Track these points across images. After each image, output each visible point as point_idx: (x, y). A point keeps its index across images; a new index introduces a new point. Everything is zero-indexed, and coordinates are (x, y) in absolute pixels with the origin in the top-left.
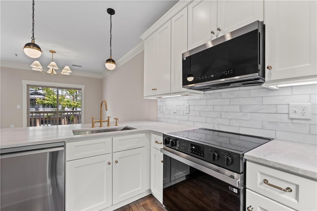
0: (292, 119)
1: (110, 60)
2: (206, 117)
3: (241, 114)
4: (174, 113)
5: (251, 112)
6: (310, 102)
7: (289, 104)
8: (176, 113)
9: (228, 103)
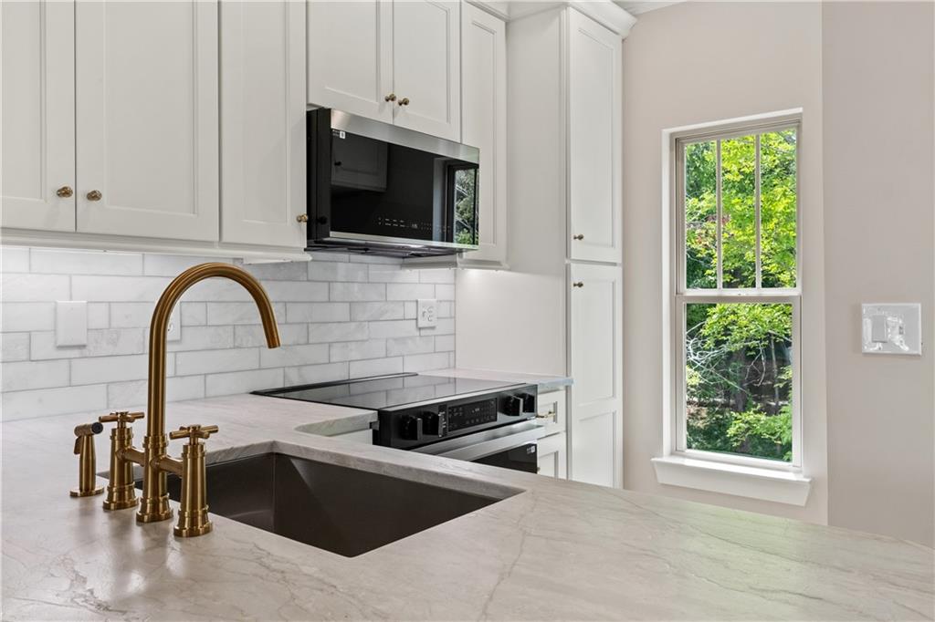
0: (420, 329)
2: (259, 347)
3: (353, 325)
4: (61, 347)
5: (371, 319)
6: (435, 297)
7: (417, 301)
9: (323, 296)
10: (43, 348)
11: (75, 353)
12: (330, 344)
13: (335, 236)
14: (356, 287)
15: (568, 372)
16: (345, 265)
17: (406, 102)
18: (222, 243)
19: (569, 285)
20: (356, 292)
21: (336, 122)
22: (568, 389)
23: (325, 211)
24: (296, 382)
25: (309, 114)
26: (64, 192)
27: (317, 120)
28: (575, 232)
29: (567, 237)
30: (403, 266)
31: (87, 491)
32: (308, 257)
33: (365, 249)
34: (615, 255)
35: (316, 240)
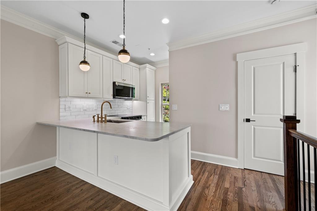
0: (128, 109)
1: (84, 62)
3: (118, 108)
5: (121, 107)
6: (130, 104)
7: (127, 105)
8: (86, 110)
9: (115, 104)
10: (82, 110)
11: (85, 111)
12: (116, 110)
13: (116, 97)
14: (119, 103)
15: (147, 114)
16: (117, 100)
17: (125, 80)
18: (103, 98)
19: (147, 103)
20: (119, 104)
21: (116, 84)
22: (147, 116)
23: (115, 94)
24: (111, 115)
25: (113, 82)
26: (87, 93)
27: (114, 83)
28: (148, 96)
29: (146, 97)
30: (125, 100)
31: (94, 121)
32: (113, 99)
33: (120, 98)
34: (154, 99)
35: (114, 97)
